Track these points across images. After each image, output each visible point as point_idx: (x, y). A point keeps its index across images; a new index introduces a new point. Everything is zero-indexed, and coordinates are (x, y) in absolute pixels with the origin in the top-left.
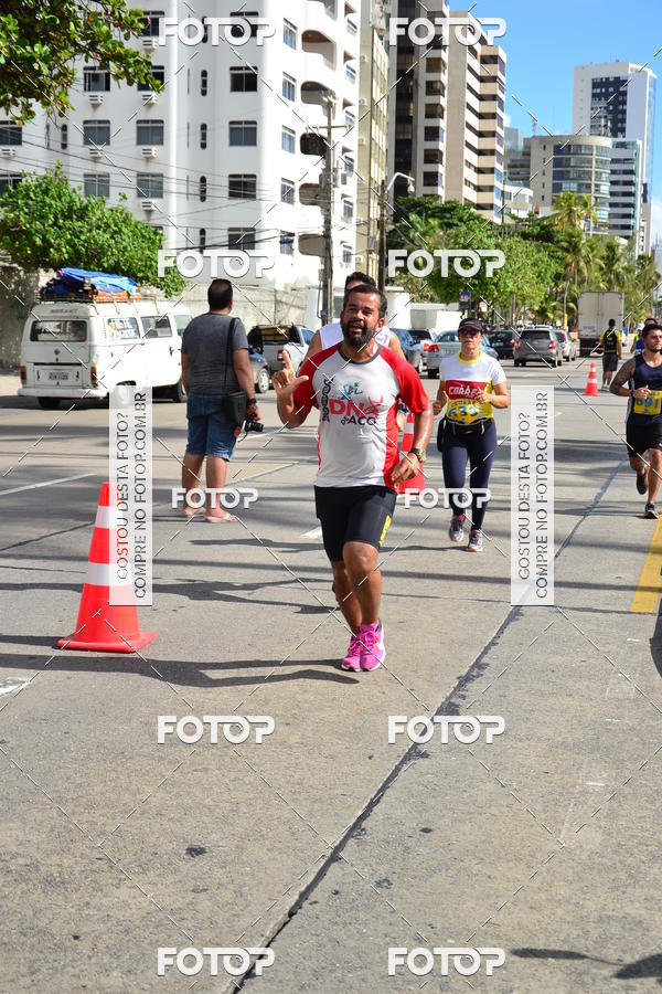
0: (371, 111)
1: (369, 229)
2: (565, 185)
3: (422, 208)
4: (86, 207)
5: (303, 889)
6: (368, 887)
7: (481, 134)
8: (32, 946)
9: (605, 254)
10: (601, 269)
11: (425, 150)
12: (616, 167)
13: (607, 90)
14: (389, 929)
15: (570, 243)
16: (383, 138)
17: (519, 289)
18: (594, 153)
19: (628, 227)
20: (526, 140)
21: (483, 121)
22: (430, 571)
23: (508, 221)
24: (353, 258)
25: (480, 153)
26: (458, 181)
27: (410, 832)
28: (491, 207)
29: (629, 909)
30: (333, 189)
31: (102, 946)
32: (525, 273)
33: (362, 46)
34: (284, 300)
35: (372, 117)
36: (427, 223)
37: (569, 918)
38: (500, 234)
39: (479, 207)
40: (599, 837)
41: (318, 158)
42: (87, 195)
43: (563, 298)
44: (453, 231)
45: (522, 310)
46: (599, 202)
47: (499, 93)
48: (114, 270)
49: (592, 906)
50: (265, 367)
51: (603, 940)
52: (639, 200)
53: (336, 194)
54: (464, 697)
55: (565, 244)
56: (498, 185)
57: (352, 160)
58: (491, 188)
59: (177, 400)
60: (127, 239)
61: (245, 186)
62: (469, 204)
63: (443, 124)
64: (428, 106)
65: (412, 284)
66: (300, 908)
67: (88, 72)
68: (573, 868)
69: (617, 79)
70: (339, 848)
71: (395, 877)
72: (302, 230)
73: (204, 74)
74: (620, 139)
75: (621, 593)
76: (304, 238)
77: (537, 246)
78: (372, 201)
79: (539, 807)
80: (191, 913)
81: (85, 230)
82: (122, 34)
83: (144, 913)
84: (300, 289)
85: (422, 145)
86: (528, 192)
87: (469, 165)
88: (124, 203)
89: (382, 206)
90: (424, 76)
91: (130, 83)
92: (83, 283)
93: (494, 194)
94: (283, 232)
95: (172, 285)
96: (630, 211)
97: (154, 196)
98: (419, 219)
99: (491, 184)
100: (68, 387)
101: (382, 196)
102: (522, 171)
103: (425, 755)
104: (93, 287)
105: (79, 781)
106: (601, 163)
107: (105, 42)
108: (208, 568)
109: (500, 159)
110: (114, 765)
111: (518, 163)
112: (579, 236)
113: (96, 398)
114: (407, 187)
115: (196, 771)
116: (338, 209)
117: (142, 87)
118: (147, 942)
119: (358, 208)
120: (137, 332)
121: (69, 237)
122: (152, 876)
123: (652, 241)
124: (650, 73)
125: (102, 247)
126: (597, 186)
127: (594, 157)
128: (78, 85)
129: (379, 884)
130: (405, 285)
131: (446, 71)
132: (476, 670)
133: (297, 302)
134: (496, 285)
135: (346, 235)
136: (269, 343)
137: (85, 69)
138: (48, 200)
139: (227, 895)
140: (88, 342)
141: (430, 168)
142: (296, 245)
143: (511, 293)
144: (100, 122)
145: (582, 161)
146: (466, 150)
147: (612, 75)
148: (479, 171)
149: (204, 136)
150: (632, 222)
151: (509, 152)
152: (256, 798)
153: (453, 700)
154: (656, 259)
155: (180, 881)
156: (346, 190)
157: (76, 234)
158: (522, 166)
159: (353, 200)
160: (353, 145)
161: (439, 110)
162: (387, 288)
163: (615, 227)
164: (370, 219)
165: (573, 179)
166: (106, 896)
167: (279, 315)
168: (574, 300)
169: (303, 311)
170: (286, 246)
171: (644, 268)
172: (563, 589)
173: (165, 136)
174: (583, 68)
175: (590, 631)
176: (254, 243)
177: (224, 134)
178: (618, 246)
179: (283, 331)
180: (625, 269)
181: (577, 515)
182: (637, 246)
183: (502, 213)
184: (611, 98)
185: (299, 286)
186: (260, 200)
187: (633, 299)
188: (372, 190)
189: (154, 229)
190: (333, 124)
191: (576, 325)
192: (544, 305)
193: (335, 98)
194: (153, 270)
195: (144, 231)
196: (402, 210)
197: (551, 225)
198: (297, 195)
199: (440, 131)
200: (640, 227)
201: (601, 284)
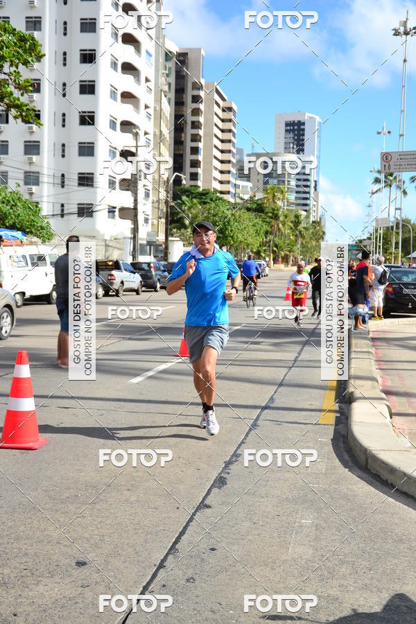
0: (160, 137)
1: (159, 205)
2: (270, 181)
3: (189, 193)
5: (145, 584)
6: (182, 582)
7: (222, 152)
9: (293, 219)
10: (291, 228)
11: (191, 160)
13: (294, 127)
14: (196, 606)
15: (273, 213)
16: (166, 152)
17: (245, 240)
19: (306, 205)
20: (248, 155)
21: (224, 144)
23: (238, 201)
24: (150, 221)
25: (222, 162)
26: (210, 177)
27: (204, 551)
28: (228, 193)
29: (330, 592)
30: (139, 182)
31: (30, 620)
32: (249, 230)
33: (155, 101)
34: (110, 244)
35: (161, 141)
36: (192, 202)
38: (234, 208)
39: (222, 193)
40: (311, 551)
43: (270, 245)
44: (207, 206)
46: (289, 191)
47: (233, 128)
48: (12, 227)
50: (101, 284)
52: (312, 190)
53: (141, 184)
54: (229, 473)
55: (270, 215)
56: (233, 180)
58: (228, 182)
59: (50, 303)
60: (20, 209)
61: (87, 180)
62: (216, 191)
63: (201, 145)
64: (192, 135)
65: (184, 236)
68: (297, 569)
69: (299, 122)
70: (163, 560)
71: (197, 576)
72: (121, 205)
73: (64, 115)
74: (300, 155)
75: (313, 413)
76: (122, 210)
77: (255, 215)
78: (161, 189)
79: (275, 535)
80: (81, 600)
82: (20, 93)
83: (53, 600)
84: (119, 239)
85: (189, 157)
86: (249, 185)
87: (216, 169)
88: (19, 189)
89: (167, 192)
90: (190, 118)
91: (23, 121)
93: (230, 185)
94: (110, 206)
95: (46, 236)
96: (307, 196)
97: (34, 184)
98: (187, 199)
99: (228, 180)
101: (167, 186)
103: (208, 507)
105: (10, 524)
107: (9, 97)
109: (234, 166)
110: (29, 515)
112: (278, 210)
114: (181, 181)
115: (77, 517)
116: (141, 193)
117: (28, 123)
118: (57, 616)
119: (152, 192)
120: (27, 263)
122: (56, 578)
124: (318, 119)
125: (5, 214)
126: (288, 181)
130: (179, 236)
131: (203, 116)
132: (234, 458)
133: (118, 246)
134: (232, 237)
135: (145, 208)
136: (102, 269)
139: (101, 589)
141: (193, 170)
142: (117, 213)
143: (241, 242)
144: (2, 141)
146: (214, 160)
147: (296, 119)
148: (222, 172)
149: (63, 151)
150: (308, 202)
151: (238, 161)
153: (222, 475)
154: (322, 224)
155: (73, 581)
156: (146, 182)
159: (150, 187)
161: (199, 138)
162: (170, 239)
163: (299, 205)
164: (159, 199)
165: (275, 178)
166: (31, 591)
167: (108, 254)
168: (276, 246)
169: (122, 251)
170: (111, 214)
171: (315, 228)
172: (280, 411)
173: (41, 150)
174: (280, 115)
175: (297, 435)
176: (92, 212)
177: (76, 150)
178: (301, 215)
179: (110, 263)
180: (304, 228)
181: (285, 369)
182: (311, 216)
183: (235, 196)
184: (296, 132)
185: (119, 237)
186: (96, 187)
187: (309, 246)
188: (161, 183)
189: (35, 204)
190: (139, 145)
191: (277, 260)
192: (259, 249)
193: (139, 130)
194: (35, 227)
195: (29, 205)
196: (177, 194)
197: (263, 204)
198: (117, 185)
199: (200, 149)
200: (313, 205)
201: (291, 237)
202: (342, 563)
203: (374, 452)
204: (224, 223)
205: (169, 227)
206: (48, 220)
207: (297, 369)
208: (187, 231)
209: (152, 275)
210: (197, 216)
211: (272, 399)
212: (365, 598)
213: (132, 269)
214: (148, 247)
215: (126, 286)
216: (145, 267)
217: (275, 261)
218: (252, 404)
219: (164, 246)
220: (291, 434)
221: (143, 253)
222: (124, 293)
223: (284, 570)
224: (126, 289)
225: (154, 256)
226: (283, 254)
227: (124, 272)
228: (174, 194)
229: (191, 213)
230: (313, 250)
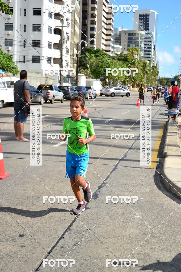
0: (74, 22)
1: (74, 57)
2: (131, 45)
3: (90, 51)
5: (53, 246)
6: (71, 245)
7: (107, 30)
9: (143, 65)
10: (141, 70)
11: (91, 34)
12: (146, 40)
13: (143, 17)
14: (77, 257)
16: (78, 30)
18: (140, 36)
19: (149, 58)
20: (120, 32)
21: (107, 26)
22: (91, 156)
23: (115, 55)
24: (69, 65)
25: (106, 35)
26: (100, 43)
27: (84, 230)
28: (110, 51)
29: (146, 251)
33: (72, 3)
34: (48, 77)
36: (91, 55)
38: (112, 59)
39: (106, 51)
40: (138, 231)
41: (59, 36)
43: (130, 78)
44: (98, 58)
45: (118, 81)
46: (141, 50)
47: (112, 18)
50: (43, 97)
52: (153, 50)
53: (64, 46)
55: (131, 62)
56: (112, 45)
57: (69, 36)
58: (110, 45)
60: (2, 59)
61: (37, 43)
62: (103, 50)
63: (96, 26)
64: (91, 21)
65: (86, 73)
66: (52, 251)
68: (130, 240)
69: (146, 14)
70: (63, 235)
71: (79, 242)
72: (54, 57)
73: (25, 10)
74: (147, 32)
76: (55, 59)
77: (123, 63)
78: (75, 48)
79: (121, 223)
80: (20, 253)
83: (6, 253)
85: (89, 32)
86: (120, 47)
87: (103, 38)
88: (1, 48)
89: (78, 50)
90: (90, 12)
91: (3, 12)
93: (111, 47)
94: (48, 57)
95: (15, 72)
96: (150, 53)
97: (10, 46)
98: (88, 54)
101: (78, 47)
102: (119, 41)
103: (88, 209)
106: (142, 39)
108: (25, 155)
109: (112, 37)
111: (118, 38)
112: (135, 60)
114: (85, 44)
115: (22, 213)
116: (64, 51)
117: (6, 13)
118: (7, 261)
119: (71, 50)
122: (8, 243)
123: (156, 62)
124: (156, 13)
127: (140, 37)
129: (75, 245)
130: (84, 73)
131: (97, 11)
132: (103, 184)
135: (67, 58)
136: (44, 90)
139: (31, 248)
141: (92, 39)
142: (52, 61)
145: (136, 38)
146: (102, 34)
147: (145, 13)
148: (106, 40)
149: (25, 28)
150: (150, 56)
151: (115, 35)
153: (97, 193)
154: (157, 67)
155: (17, 244)
156: (67, 45)
158: (119, 39)
159: (69, 48)
160: (69, 32)
161: (95, 22)
162: (79, 74)
163: (146, 57)
164: (74, 54)
165: (134, 43)
167: (47, 82)
168: (134, 79)
169: (54, 81)
170: (49, 61)
171: (154, 69)
172: (129, 161)
173: (13, 28)
174: (136, 11)
175: (136, 174)
176: (40, 60)
177: (31, 28)
178: (147, 63)
179: (48, 86)
180: (148, 70)
181: (134, 141)
182: (152, 63)
183: (113, 53)
184: (145, 20)
186: (42, 47)
187: (151, 79)
188: (75, 45)
189: (10, 56)
190: (63, 26)
191: (134, 86)
192: (125, 80)
193: (64, 18)
194: (10, 68)
195: (7, 56)
196: (83, 52)
197: (127, 57)
198: (52, 46)
199: (95, 28)
200: (153, 58)
201: (142, 74)
202: (153, 237)
203: (174, 182)
204: (107, 67)
205: (79, 69)
206: (17, 64)
208: (88, 71)
209: (69, 93)
210: (93, 63)
211: (125, 156)
212: (163, 255)
213: (59, 89)
214: (68, 78)
215: (56, 98)
216: (66, 88)
217: (133, 86)
218: (115, 158)
219: (75, 78)
220: (133, 173)
221: (65, 81)
222: (55, 102)
223: (123, 240)
224: (56, 99)
225: (71, 83)
226: (137, 82)
227: (55, 91)
228: (81, 52)
229: (90, 61)
230: (152, 81)
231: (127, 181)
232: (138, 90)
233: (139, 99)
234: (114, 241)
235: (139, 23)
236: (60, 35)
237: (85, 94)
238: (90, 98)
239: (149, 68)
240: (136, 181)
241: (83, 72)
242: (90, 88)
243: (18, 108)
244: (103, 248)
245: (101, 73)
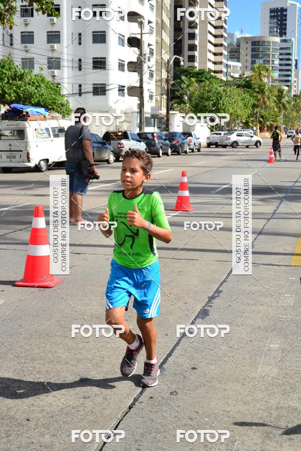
0: (161, 25)
1: (161, 83)
2: (257, 61)
3: (188, 73)
4: (23, 74)
5: (135, 396)
6: (166, 395)
7: (215, 36)
8: (7, 424)
9: (277, 94)
10: (275, 102)
11: (189, 45)
12: (282, 51)
13: (277, 14)
14: (177, 414)
15: (260, 89)
16: (167, 39)
17: (235, 112)
18: (271, 45)
19: (288, 81)
20: (238, 40)
21: (217, 30)
22: (194, 248)
23: (230, 79)
24: (154, 98)
25: (215, 45)
26: (205, 59)
27: (186, 369)
28: (221, 72)
29: (291, 403)
30: (144, 64)
31: (40, 424)
32: (238, 104)
35: (162, 28)
36: (190, 80)
37: (262, 408)
38: (226, 85)
39: (215, 72)
40: (276, 371)
41: (136, 49)
42: (23, 68)
43: (257, 116)
44: (203, 84)
45: (237, 122)
46: (274, 69)
48: (37, 105)
49: (273, 402)
50: (112, 151)
51: (279, 418)
52: (293, 68)
53: (145, 66)
54: (211, 306)
55: (257, 90)
56: (225, 61)
57: (153, 50)
58: (221, 63)
60: (43, 90)
61: (100, 63)
62: (210, 71)
63: (197, 31)
64: (189, 22)
65: (183, 110)
66: (135, 405)
67: (22, 8)
68: (264, 385)
69: (282, 8)
71: (179, 390)
72: (129, 84)
74: (284, 38)
75: (286, 257)
76: (130, 88)
77: (244, 91)
78: (163, 70)
79: (248, 357)
80: (82, 408)
81: (23, 85)
83: (60, 408)
84: (128, 113)
85: (187, 42)
86: (239, 65)
87: (210, 52)
88: (42, 72)
89: (168, 72)
90: (187, 8)
91: (44, 13)
92: (22, 112)
93: (223, 65)
94: (120, 85)
95: (65, 112)
96: (289, 73)
97: (55, 69)
98: (186, 78)
99: (221, 61)
100: (16, 162)
101: (168, 67)
102: (236, 54)
104: (27, 113)
105: (27, 347)
106: (275, 50)
108: (86, 248)
109: (225, 48)
110: (43, 340)
111: (234, 50)
112: (264, 86)
113: (29, 168)
114: (180, 62)
115: (83, 342)
116: (146, 74)
117: (49, 15)
118: (62, 421)
119: (156, 73)
121: (15, 89)
122: (63, 392)
124: (298, 5)
125: (31, 94)
127: (271, 47)
128: (18, 14)
130: (179, 111)
131: (198, 6)
132: (217, 294)
133: (127, 119)
134: (224, 110)
135: (150, 86)
136: (114, 139)
137: (21, 6)
138: (4, 71)
139: (99, 400)
140: (25, 140)
141: (191, 53)
142: (126, 91)
143: (231, 114)
144: (29, 32)
145: (265, 49)
146: (209, 44)
147: (279, 6)
148: (215, 54)
149: (80, 39)
150: (290, 78)
151: (230, 45)
152: (112, 355)
153: (206, 308)
155: (77, 394)
156: (150, 64)
157: (18, 87)
158: (236, 52)
159: (154, 69)
160: (154, 43)
161: (195, 25)
162: (171, 112)
163: (282, 81)
164: (162, 79)
165: (261, 58)
166: (42, 401)
168: (262, 117)
169: (130, 124)
170: (121, 92)
171: (296, 100)
172: (258, 255)
173: (61, 39)
174: (265, 3)
175: (271, 275)
176: (105, 90)
177: (90, 38)
178: (284, 90)
179: (120, 134)
180: (287, 101)
181: (265, 220)
182: (293, 90)
183: (227, 75)
184: (279, 18)
185: (128, 112)
186: (108, 70)
187: (291, 116)
188: (163, 64)
189: (56, 85)
190: (143, 32)
191: (264, 129)
192: (248, 119)
193: (144, 19)
194: (57, 104)
195: (51, 86)
196: (177, 74)
197: (250, 81)
198: (126, 67)
199: (196, 35)
200: (294, 81)
201: (276, 109)
204: (217, 98)
205: (170, 104)
206: (68, 98)
207: (275, 220)
208: (186, 106)
209: (155, 143)
210: (194, 93)
211: (252, 245)
213: (138, 138)
214: (153, 119)
216: (150, 137)
217: (261, 130)
219: (165, 118)
220: (266, 274)
221: (148, 125)
225: (158, 128)
226: (268, 123)
227: (131, 140)
228: (174, 74)
229: (189, 90)
230: (294, 120)
231: (256, 288)
232: (270, 136)
233: (272, 150)
234: (237, 387)
235: (270, 23)
236: (139, 48)
237: (182, 145)
238: (191, 151)
239: (287, 99)
240: (271, 287)
241: (178, 109)
242: (190, 135)
243: (73, 171)
244: (219, 399)
245: (207, 110)
